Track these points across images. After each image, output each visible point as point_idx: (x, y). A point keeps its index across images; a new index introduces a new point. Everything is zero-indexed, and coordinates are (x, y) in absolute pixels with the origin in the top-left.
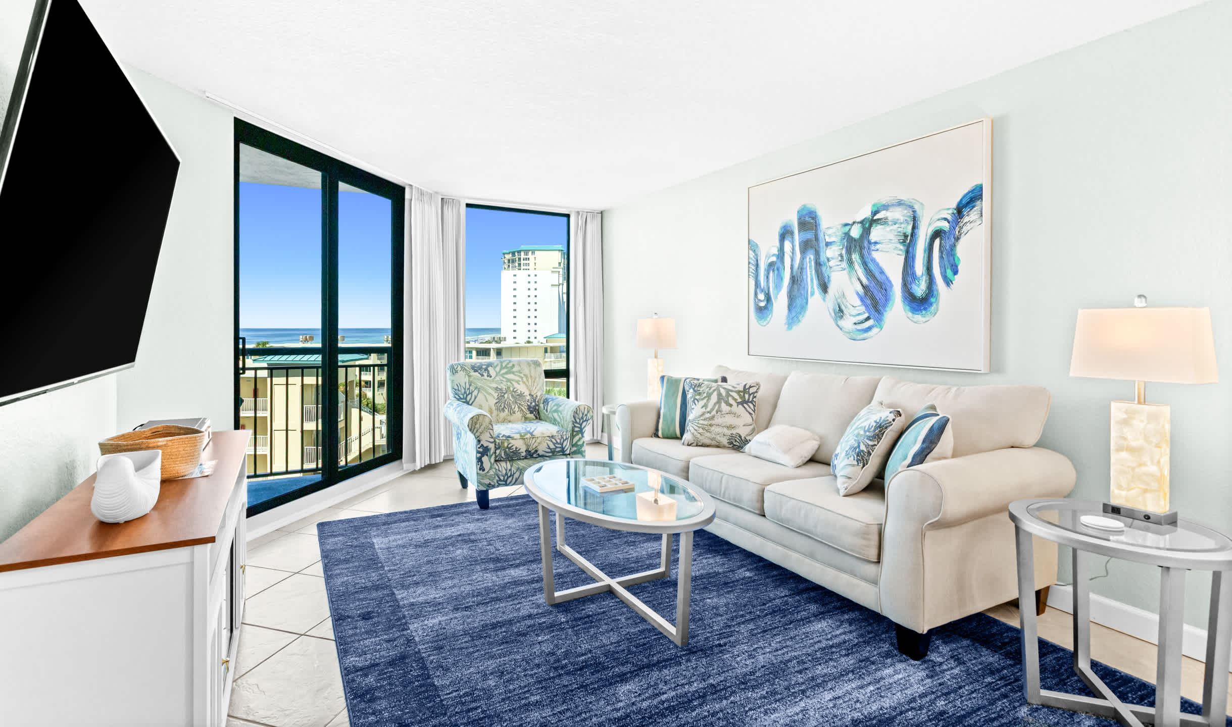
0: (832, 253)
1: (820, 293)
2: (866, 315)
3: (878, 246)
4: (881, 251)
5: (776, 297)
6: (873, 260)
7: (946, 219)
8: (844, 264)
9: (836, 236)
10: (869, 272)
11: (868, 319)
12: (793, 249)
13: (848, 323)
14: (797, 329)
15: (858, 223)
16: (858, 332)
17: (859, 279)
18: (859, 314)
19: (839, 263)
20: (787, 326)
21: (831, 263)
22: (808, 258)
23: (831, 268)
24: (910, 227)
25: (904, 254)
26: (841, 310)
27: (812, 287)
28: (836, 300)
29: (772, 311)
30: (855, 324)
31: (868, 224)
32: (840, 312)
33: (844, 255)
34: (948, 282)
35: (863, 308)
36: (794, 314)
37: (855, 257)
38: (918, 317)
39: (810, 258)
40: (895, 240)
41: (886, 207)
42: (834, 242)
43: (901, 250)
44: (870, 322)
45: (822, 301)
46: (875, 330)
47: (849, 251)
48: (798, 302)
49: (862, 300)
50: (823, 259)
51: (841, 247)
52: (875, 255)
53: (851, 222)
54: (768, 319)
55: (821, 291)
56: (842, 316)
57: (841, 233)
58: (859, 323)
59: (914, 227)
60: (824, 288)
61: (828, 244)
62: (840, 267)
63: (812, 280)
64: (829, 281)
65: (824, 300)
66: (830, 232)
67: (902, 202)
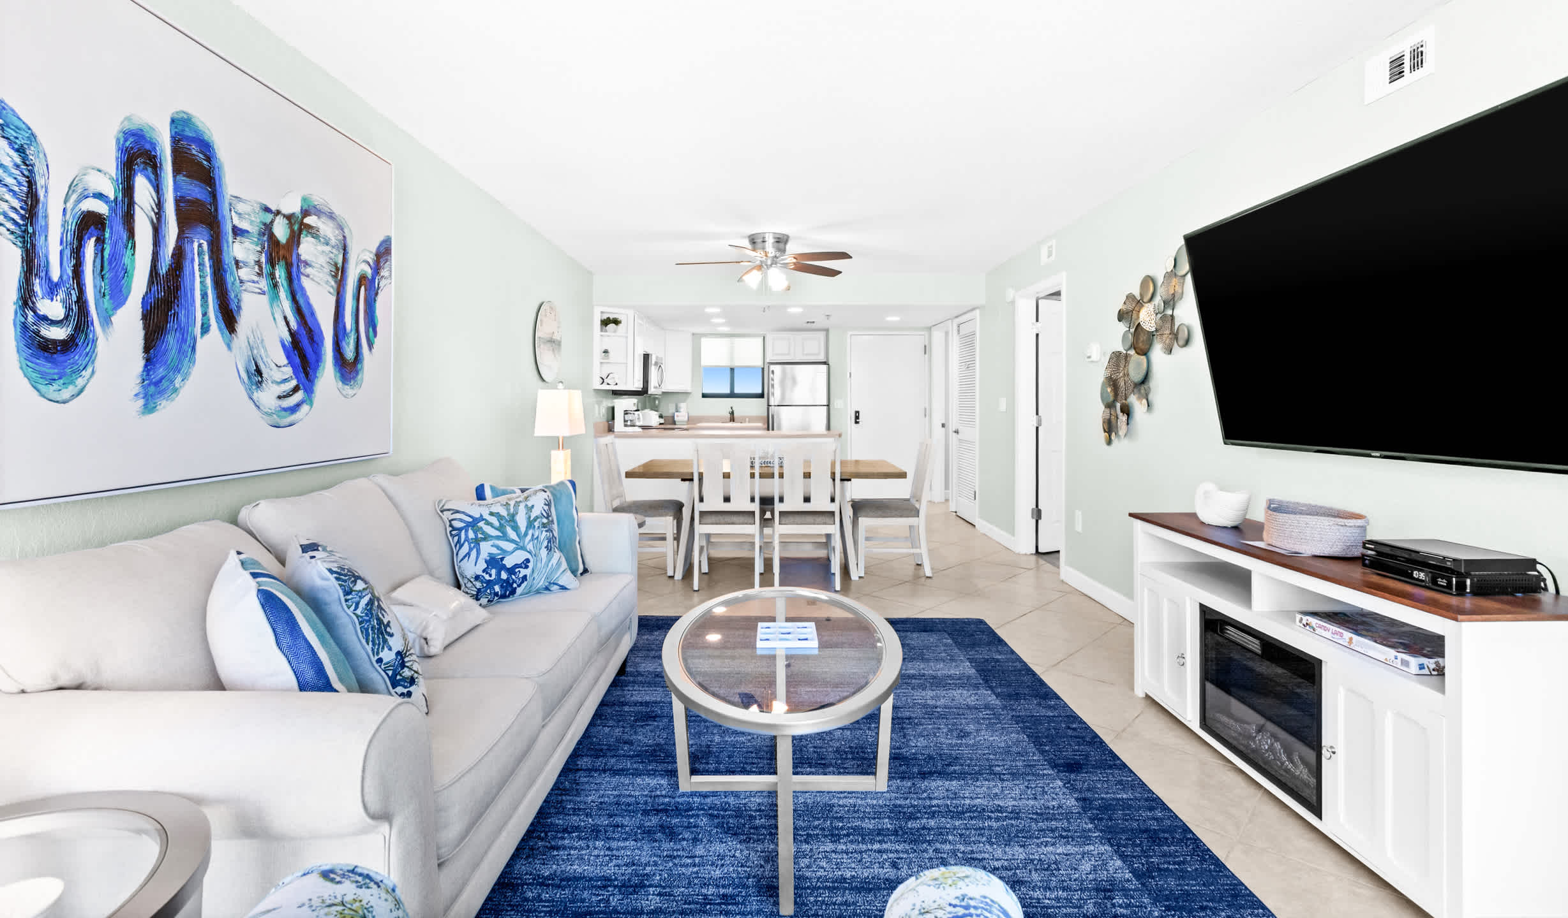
0: (243, 251)
1: (220, 330)
2: (294, 383)
3: (309, 270)
4: (312, 279)
5: (107, 321)
6: (303, 289)
8: (264, 284)
9: (252, 222)
10: (298, 311)
11: (296, 389)
12: (160, 205)
13: (268, 396)
14: (167, 409)
15: (284, 216)
16: (283, 413)
17: (285, 318)
18: (285, 381)
19: (256, 278)
20: (141, 402)
21: (244, 273)
22: (196, 245)
23: (241, 282)
24: (341, 256)
25: (335, 294)
26: (259, 372)
27: (205, 314)
28: (251, 349)
29: (91, 357)
30: (279, 397)
31: (299, 227)
32: (256, 375)
33: (264, 266)
34: (370, 345)
35: (289, 371)
36: (161, 372)
37: (280, 273)
38: (348, 390)
39: (200, 245)
40: (328, 268)
41: (319, 213)
42: (247, 232)
43: (332, 287)
44: (299, 396)
45: (225, 348)
46: (305, 408)
47: (272, 262)
48: (171, 340)
49: (288, 357)
50: (227, 259)
51: (259, 249)
52: (305, 282)
53: (274, 209)
54: (80, 382)
55: (223, 326)
56: (260, 383)
57: (258, 221)
58: (285, 397)
59: (345, 260)
60: (229, 319)
61: (237, 232)
62: (257, 285)
63: (204, 296)
64: (239, 308)
65: (229, 347)
66: (241, 207)
67: (333, 216)
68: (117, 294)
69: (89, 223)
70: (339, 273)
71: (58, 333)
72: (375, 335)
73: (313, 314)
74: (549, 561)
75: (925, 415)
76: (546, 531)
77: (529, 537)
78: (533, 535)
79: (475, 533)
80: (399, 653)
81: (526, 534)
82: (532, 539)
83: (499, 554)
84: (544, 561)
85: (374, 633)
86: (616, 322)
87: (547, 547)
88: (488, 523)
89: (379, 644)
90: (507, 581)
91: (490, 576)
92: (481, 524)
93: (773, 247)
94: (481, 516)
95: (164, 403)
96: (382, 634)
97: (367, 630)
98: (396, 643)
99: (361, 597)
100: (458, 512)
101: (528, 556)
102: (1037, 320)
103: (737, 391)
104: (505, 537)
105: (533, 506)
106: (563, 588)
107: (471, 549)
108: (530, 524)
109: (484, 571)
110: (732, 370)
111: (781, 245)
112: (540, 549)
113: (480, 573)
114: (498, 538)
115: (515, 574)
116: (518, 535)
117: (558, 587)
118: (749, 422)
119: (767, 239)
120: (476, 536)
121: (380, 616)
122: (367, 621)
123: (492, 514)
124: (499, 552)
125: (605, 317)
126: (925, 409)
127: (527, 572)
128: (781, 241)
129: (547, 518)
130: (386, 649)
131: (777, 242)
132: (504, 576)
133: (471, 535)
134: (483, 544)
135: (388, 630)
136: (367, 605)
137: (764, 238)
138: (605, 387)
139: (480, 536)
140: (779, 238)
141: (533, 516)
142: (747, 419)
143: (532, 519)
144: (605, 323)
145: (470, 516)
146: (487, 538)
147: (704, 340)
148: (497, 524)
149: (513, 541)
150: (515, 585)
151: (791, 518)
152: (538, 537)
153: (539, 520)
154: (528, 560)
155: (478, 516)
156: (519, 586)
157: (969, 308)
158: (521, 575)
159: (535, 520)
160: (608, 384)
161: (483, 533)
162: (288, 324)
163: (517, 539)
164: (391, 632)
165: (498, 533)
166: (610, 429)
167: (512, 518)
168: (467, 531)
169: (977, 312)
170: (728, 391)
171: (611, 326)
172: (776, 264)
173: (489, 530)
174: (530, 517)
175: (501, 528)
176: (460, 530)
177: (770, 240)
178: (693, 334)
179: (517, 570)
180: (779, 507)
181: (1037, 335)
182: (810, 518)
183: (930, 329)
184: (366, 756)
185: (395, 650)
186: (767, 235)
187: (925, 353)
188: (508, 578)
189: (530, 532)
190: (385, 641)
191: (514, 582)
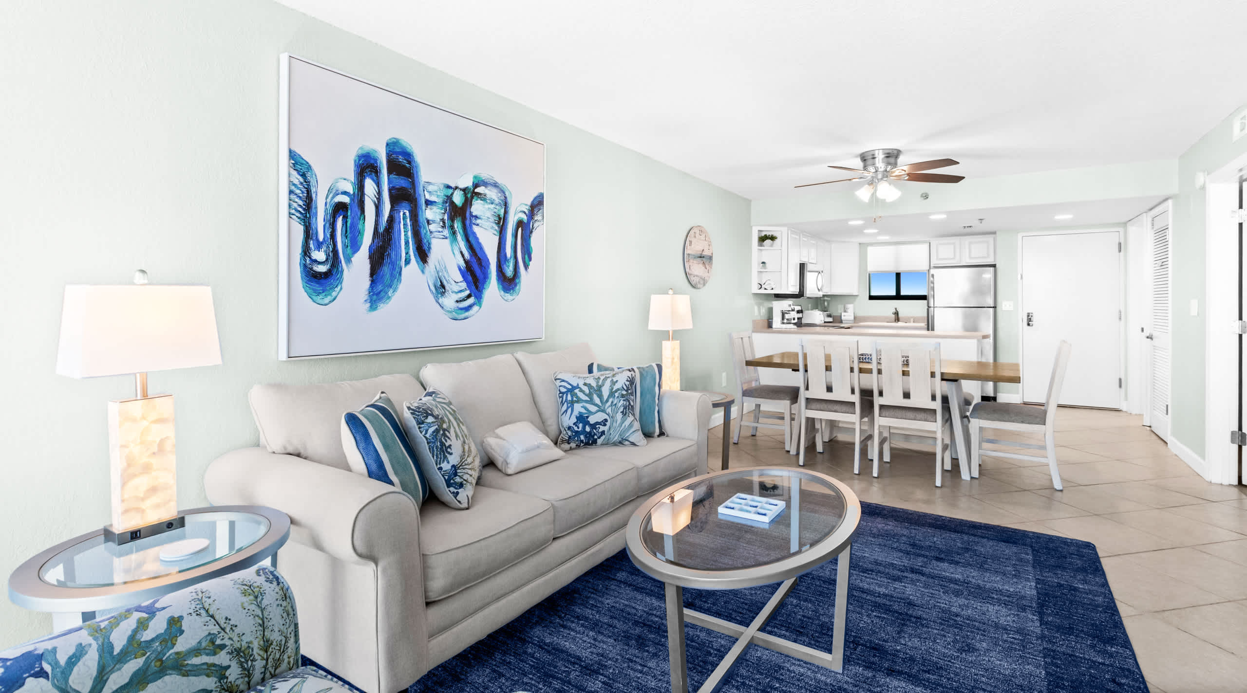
0: (433, 214)
1: (417, 262)
2: (468, 292)
3: (478, 221)
4: (481, 227)
5: (349, 260)
6: (474, 234)
7: (525, 213)
8: (446, 232)
9: (438, 196)
10: (471, 247)
11: (469, 296)
12: (379, 193)
13: (449, 301)
14: (384, 308)
15: (461, 189)
16: (460, 311)
17: (461, 253)
18: (461, 291)
19: (441, 230)
20: (368, 305)
21: (432, 227)
22: (401, 214)
23: (431, 232)
24: (503, 211)
25: (499, 234)
26: (443, 286)
27: (407, 253)
28: (438, 273)
29: (340, 281)
30: (457, 301)
31: (471, 195)
32: (441, 288)
33: (446, 222)
34: (526, 267)
35: (464, 285)
36: (380, 287)
37: (458, 225)
38: (508, 296)
39: (404, 214)
40: (492, 219)
41: (485, 184)
42: (435, 202)
43: (496, 230)
44: (471, 300)
45: (420, 272)
46: (476, 308)
47: (452, 219)
48: (386, 269)
49: (463, 277)
50: (422, 221)
51: (443, 212)
52: (476, 229)
53: (453, 186)
54: (334, 294)
55: (419, 260)
56: (444, 293)
57: (442, 194)
58: (461, 301)
59: (506, 212)
60: (423, 254)
61: (428, 203)
62: (442, 234)
63: (407, 243)
64: (429, 248)
65: (423, 272)
66: (430, 188)
67: (497, 185)
68: (355, 246)
69: (340, 209)
70: (501, 222)
71: (322, 269)
72: (530, 259)
73: (481, 248)
74: (623, 423)
75: (1120, 319)
76: (624, 400)
77: (609, 403)
78: (612, 402)
79: (572, 397)
80: (453, 466)
81: (607, 401)
82: (611, 406)
83: (586, 414)
84: (618, 422)
85: (437, 450)
86: (773, 238)
87: (622, 412)
88: (581, 391)
89: (441, 458)
90: (590, 433)
91: (578, 428)
92: (577, 391)
93: (883, 162)
94: (578, 385)
95: (382, 305)
96: (443, 452)
97: (433, 448)
98: (454, 459)
99: (429, 427)
100: (563, 381)
101: (606, 417)
102: (1241, 207)
103: (903, 292)
104: (591, 401)
105: (617, 381)
106: (633, 444)
107: (568, 408)
108: (612, 394)
109: (574, 424)
110: (898, 275)
111: (892, 160)
112: (617, 413)
113: (572, 425)
114: (586, 401)
115: (596, 429)
116: (601, 401)
117: (629, 443)
118: (914, 322)
119: (876, 155)
120: (572, 399)
121: (444, 440)
122: (433, 442)
123: (585, 384)
124: (586, 412)
125: (763, 234)
126: (1120, 312)
127: (606, 428)
128: (892, 156)
129: (626, 391)
130: (445, 462)
131: (887, 157)
132: (588, 429)
133: (569, 398)
134: (576, 405)
135: (449, 450)
136: (434, 432)
137: (873, 155)
138: (763, 291)
139: (575, 399)
140: (888, 153)
141: (615, 388)
142: (912, 320)
143: (614, 390)
144: (762, 239)
145: (570, 385)
146: (579, 401)
147: (870, 249)
148: (587, 391)
149: (596, 405)
150: (596, 437)
151: (892, 412)
152: (616, 404)
153: (619, 392)
154: (606, 420)
155: (575, 385)
156: (599, 438)
157: (1161, 200)
158: (600, 430)
159: (616, 391)
160: (765, 289)
161: (577, 397)
162: (463, 256)
163: (601, 405)
164: (451, 452)
165: (587, 398)
166: (770, 326)
167: (599, 388)
168: (567, 395)
169: (1170, 202)
170: (894, 293)
171: (768, 242)
172: (887, 177)
173: (581, 396)
174: (612, 389)
175: (590, 395)
176: (563, 393)
177: (880, 156)
178: (860, 244)
179: (597, 426)
180: (878, 401)
181: (1241, 225)
182: (910, 414)
183: (1125, 224)
184: (356, 518)
185: (451, 463)
186: (877, 152)
187: (1120, 251)
188: (590, 431)
189: (611, 400)
190: (445, 457)
191: (595, 434)
